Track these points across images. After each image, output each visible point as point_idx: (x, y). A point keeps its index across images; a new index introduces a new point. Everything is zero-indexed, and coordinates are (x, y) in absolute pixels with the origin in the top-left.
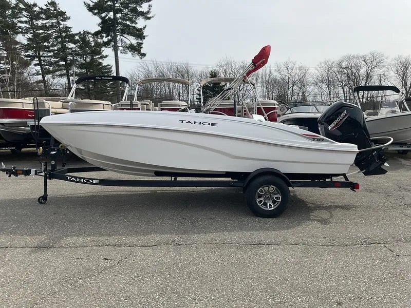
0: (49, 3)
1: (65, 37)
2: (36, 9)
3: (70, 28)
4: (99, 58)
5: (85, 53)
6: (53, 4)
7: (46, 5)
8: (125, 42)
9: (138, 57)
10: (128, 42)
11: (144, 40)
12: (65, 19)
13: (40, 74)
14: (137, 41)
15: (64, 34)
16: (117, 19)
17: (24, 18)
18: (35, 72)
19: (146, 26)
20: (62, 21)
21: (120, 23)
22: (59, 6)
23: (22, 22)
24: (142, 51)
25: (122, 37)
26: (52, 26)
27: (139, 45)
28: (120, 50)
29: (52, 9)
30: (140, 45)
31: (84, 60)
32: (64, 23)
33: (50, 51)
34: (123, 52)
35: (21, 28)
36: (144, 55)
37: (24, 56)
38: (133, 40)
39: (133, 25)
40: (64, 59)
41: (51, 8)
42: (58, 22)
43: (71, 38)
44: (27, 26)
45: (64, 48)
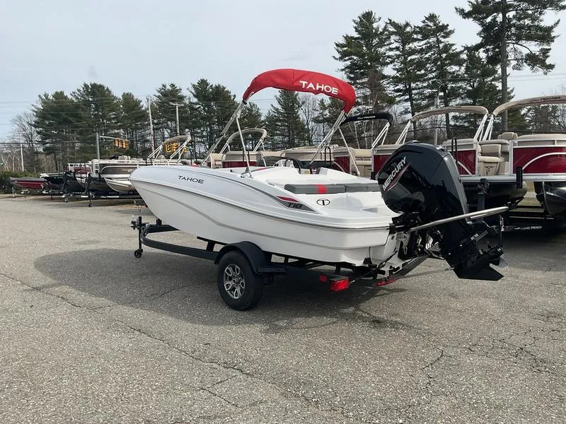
0: (427, 19)
1: (445, 59)
2: (408, 29)
3: (453, 45)
4: (493, 80)
5: (472, 76)
6: (432, 18)
7: (424, 22)
8: (520, 53)
9: (541, 71)
10: (525, 52)
11: (552, 44)
12: (447, 35)
13: (409, 112)
14: (541, 47)
15: (444, 55)
16: (510, 20)
17: (395, 43)
18: (403, 109)
19: (559, 21)
20: (444, 37)
21: (514, 25)
22: (440, 19)
23: (391, 49)
24: (548, 62)
25: (516, 45)
26: (430, 48)
27: (544, 54)
28: (512, 65)
29: (431, 24)
30: (545, 52)
31: (471, 86)
32: (447, 39)
33: (424, 81)
34: (517, 68)
35: (390, 58)
36: (551, 67)
37: (394, 91)
38: (534, 47)
39: (536, 23)
40: (443, 89)
41: (429, 24)
42: (438, 39)
43: (455, 59)
44: (398, 53)
45: (442, 74)
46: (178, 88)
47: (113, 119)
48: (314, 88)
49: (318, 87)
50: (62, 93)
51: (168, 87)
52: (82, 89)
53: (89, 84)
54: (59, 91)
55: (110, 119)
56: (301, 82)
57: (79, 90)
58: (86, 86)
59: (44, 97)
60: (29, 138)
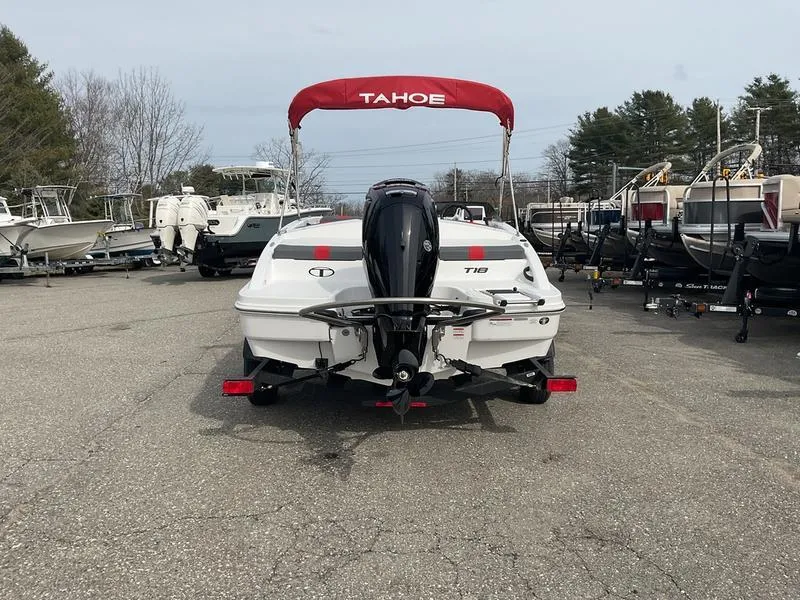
46: (782, 81)
47: (675, 139)
48: (388, 102)
49: (395, 98)
50: (605, 109)
51: (766, 81)
52: (631, 101)
53: (641, 93)
54: (601, 108)
55: (670, 140)
56: (361, 95)
57: (627, 104)
58: (637, 96)
59: (584, 118)
60: (562, 174)
